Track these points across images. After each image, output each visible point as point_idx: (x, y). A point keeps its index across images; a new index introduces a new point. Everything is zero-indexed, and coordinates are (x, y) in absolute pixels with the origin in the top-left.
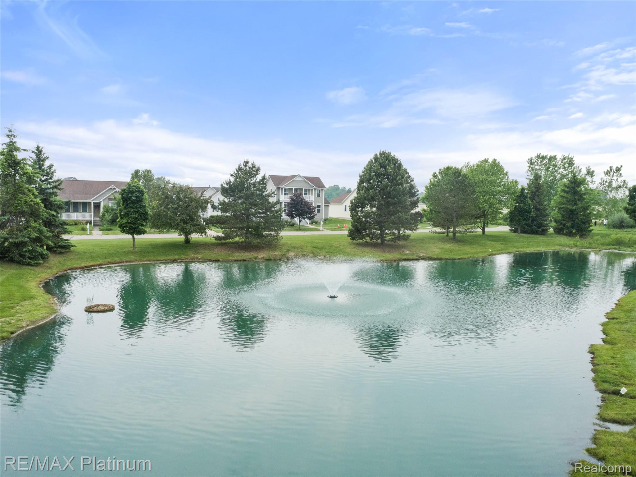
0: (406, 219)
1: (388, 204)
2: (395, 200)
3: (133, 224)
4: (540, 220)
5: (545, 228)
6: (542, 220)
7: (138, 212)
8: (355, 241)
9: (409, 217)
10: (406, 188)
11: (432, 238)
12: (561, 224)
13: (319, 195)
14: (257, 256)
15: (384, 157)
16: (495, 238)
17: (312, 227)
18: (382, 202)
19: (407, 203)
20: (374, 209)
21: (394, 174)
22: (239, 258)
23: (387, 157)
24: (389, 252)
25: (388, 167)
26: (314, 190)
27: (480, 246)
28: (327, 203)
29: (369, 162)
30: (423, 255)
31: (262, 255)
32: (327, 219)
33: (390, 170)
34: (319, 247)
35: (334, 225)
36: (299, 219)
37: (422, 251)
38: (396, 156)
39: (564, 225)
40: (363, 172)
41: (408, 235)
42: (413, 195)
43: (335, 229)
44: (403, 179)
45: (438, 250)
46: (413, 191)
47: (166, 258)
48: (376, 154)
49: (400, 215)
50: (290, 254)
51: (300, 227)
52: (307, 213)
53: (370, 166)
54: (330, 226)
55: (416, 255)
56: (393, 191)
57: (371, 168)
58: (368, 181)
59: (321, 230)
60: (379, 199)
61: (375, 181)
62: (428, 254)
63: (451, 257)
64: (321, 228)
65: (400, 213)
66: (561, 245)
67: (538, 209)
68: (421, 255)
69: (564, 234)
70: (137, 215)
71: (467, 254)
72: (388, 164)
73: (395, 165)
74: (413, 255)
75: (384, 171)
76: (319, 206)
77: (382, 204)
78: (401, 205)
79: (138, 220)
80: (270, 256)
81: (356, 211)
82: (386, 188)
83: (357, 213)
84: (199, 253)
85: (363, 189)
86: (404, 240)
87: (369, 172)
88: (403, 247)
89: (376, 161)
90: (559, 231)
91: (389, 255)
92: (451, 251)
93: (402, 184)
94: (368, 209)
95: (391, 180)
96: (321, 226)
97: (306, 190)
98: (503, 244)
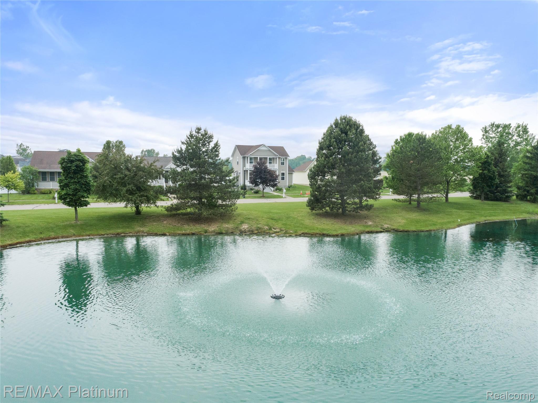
0: (369, 188)
1: (349, 172)
2: (357, 168)
3: (74, 195)
4: (504, 186)
5: (509, 194)
6: (506, 187)
7: (79, 182)
8: (314, 211)
9: (372, 186)
10: (368, 155)
11: (395, 207)
12: (525, 190)
13: (283, 164)
14: (208, 228)
15: (345, 122)
16: (459, 205)
17: (275, 194)
18: (343, 170)
19: (370, 171)
20: (335, 177)
21: (356, 140)
22: (188, 232)
23: (348, 122)
24: (351, 223)
25: (349, 133)
26: (278, 158)
27: (447, 215)
28: (291, 171)
29: (329, 128)
30: (388, 227)
31: (213, 228)
32: (291, 186)
33: (351, 135)
34: (275, 218)
35: (297, 192)
36: (263, 186)
37: (387, 222)
38: (358, 121)
39: (528, 191)
40: (323, 139)
41: (371, 205)
42: (376, 162)
43: (298, 196)
44: (366, 146)
45: (404, 221)
46: (375, 158)
47: (108, 232)
48: (337, 119)
49: (362, 183)
50: (243, 227)
51: (263, 195)
52: (270, 181)
53: (330, 131)
54: (293, 193)
55: (380, 226)
56: (355, 157)
57: (331, 133)
58: (328, 147)
59: (284, 197)
60: (339, 166)
61: (335, 148)
62: (393, 226)
63: (419, 229)
64: (284, 195)
65: (362, 182)
66: (529, 213)
67: (501, 175)
68: (386, 226)
69: (527, 201)
70: (78, 186)
71: (435, 225)
72: (350, 129)
73: (357, 130)
74: (377, 226)
75: (345, 137)
76: (283, 174)
77: (343, 172)
78: (364, 173)
79: (79, 192)
80: (222, 228)
81: (315, 179)
82: (348, 155)
83: (317, 182)
84: (146, 226)
85: (322, 156)
86: (366, 210)
87: (329, 138)
88: (365, 217)
89: (336, 126)
90: (522, 197)
91: (350, 227)
92: (417, 222)
93: (364, 150)
94: (328, 177)
95: (353, 147)
96: (284, 193)
97: (270, 159)
98: (469, 212)
